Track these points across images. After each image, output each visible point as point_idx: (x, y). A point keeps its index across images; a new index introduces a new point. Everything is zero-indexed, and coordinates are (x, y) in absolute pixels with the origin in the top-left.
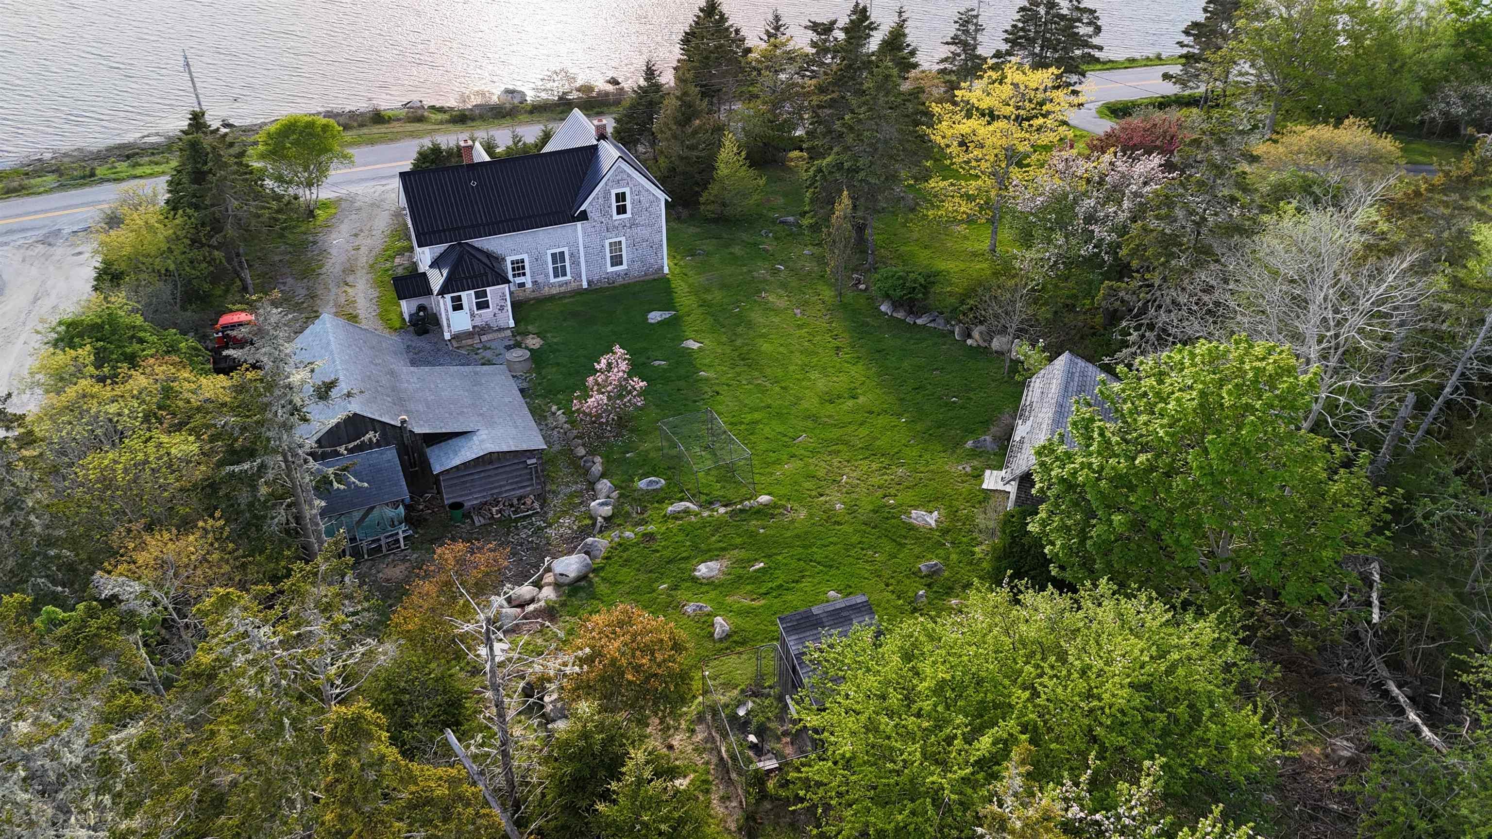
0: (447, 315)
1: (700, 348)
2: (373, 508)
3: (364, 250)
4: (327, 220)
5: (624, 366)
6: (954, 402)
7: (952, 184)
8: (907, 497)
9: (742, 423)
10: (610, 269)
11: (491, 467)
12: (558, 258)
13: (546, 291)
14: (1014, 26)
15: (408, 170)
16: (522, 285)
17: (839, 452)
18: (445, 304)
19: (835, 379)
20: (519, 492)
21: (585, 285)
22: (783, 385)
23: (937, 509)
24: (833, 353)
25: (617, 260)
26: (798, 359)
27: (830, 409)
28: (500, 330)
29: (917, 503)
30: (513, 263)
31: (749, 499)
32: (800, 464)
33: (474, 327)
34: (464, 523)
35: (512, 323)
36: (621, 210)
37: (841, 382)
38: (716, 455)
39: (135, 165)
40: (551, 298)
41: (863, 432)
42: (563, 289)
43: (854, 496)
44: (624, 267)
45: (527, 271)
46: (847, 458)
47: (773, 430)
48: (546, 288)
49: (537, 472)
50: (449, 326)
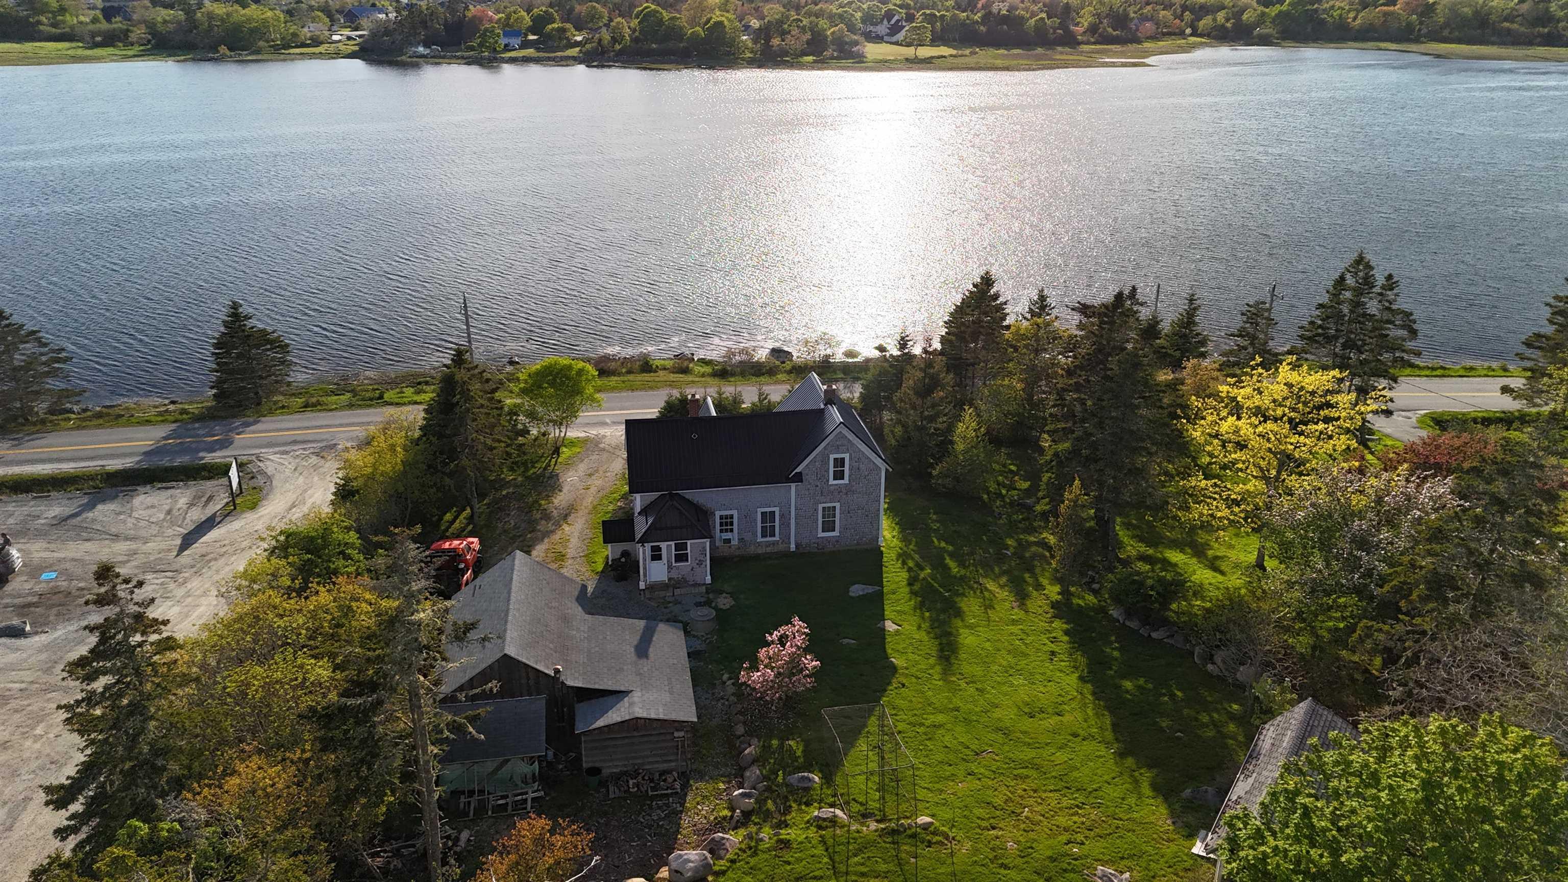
0: (645, 564)
1: (897, 631)
2: (508, 760)
3: (593, 490)
4: (569, 458)
5: (799, 641)
6: (1179, 738)
7: (1215, 485)
8: (1095, 847)
9: (921, 725)
10: (821, 534)
11: (636, 734)
12: (768, 517)
13: (752, 550)
14: (1312, 323)
15: (654, 417)
16: (729, 541)
17: (1027, 777)
18: (644, 553)
19: (1042, 689)
20: (665, 766)
21: (793, 547)
22: (980, 686)
23: (1130, 869)
24: (1046, 657)
25: (829, 526)
26: (1005, 659)
27: (1027, 724)
28: (696, 585)
29: (1106, 858)
30: (721, 517)
31: (908, 818)
32: (977, 784)
33: (670, 579)
34: (599, 792)
35: (708, 579)
36: (839, 475)
37: (1045, 694)
38: (883, 758)
39: (418, 393)
40: (757, 557)
41: (1061, 757)
42: (769, 550)
43: (1032, 835)
44: (836, 533)
45: (735, 527)
46: (1035, 787)
47: (955, 738)
48: (752, 547)
49: (683, 746)
50: (645, 575)
